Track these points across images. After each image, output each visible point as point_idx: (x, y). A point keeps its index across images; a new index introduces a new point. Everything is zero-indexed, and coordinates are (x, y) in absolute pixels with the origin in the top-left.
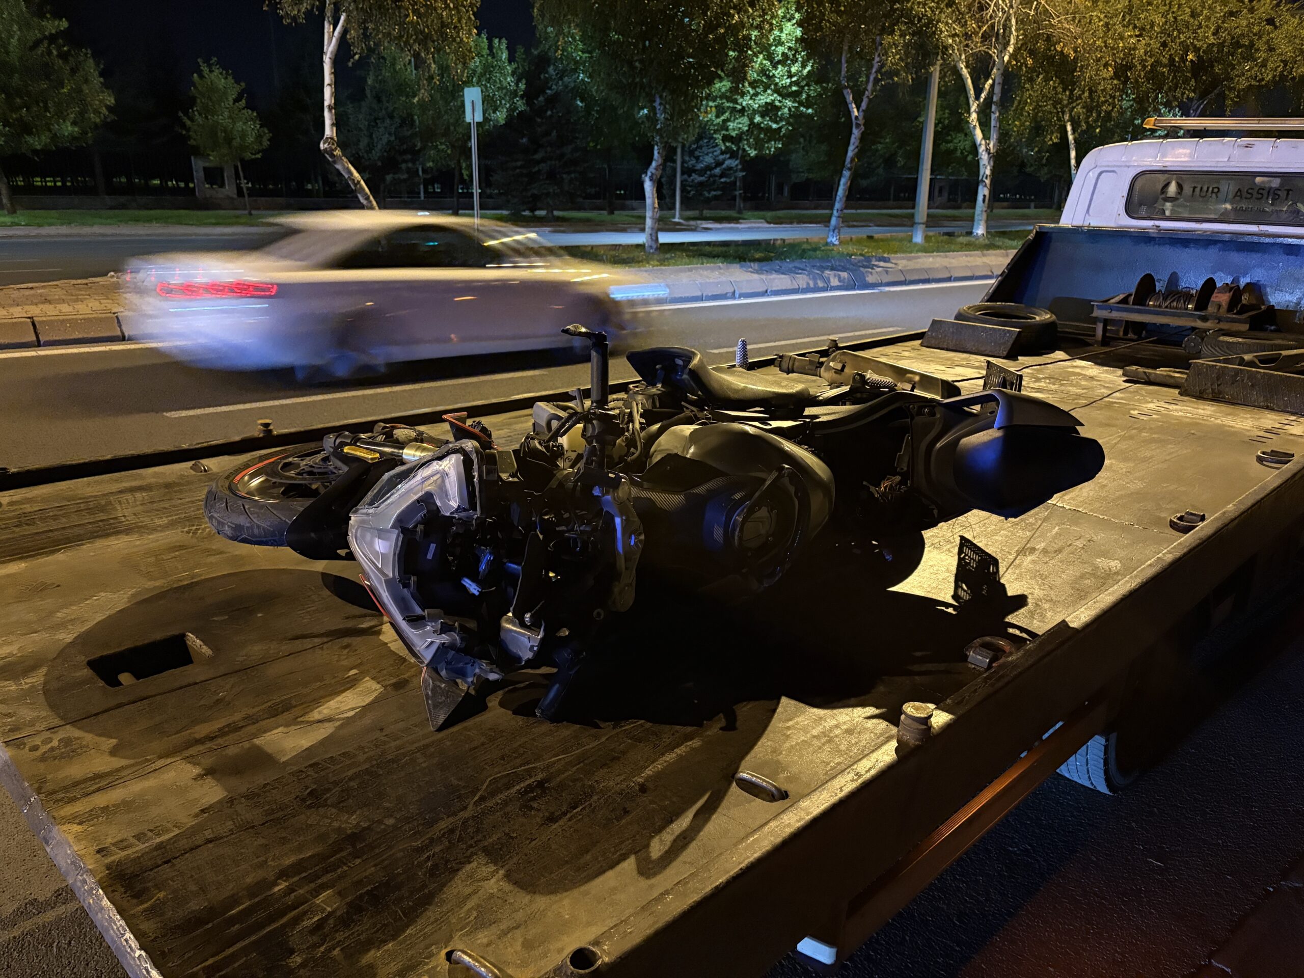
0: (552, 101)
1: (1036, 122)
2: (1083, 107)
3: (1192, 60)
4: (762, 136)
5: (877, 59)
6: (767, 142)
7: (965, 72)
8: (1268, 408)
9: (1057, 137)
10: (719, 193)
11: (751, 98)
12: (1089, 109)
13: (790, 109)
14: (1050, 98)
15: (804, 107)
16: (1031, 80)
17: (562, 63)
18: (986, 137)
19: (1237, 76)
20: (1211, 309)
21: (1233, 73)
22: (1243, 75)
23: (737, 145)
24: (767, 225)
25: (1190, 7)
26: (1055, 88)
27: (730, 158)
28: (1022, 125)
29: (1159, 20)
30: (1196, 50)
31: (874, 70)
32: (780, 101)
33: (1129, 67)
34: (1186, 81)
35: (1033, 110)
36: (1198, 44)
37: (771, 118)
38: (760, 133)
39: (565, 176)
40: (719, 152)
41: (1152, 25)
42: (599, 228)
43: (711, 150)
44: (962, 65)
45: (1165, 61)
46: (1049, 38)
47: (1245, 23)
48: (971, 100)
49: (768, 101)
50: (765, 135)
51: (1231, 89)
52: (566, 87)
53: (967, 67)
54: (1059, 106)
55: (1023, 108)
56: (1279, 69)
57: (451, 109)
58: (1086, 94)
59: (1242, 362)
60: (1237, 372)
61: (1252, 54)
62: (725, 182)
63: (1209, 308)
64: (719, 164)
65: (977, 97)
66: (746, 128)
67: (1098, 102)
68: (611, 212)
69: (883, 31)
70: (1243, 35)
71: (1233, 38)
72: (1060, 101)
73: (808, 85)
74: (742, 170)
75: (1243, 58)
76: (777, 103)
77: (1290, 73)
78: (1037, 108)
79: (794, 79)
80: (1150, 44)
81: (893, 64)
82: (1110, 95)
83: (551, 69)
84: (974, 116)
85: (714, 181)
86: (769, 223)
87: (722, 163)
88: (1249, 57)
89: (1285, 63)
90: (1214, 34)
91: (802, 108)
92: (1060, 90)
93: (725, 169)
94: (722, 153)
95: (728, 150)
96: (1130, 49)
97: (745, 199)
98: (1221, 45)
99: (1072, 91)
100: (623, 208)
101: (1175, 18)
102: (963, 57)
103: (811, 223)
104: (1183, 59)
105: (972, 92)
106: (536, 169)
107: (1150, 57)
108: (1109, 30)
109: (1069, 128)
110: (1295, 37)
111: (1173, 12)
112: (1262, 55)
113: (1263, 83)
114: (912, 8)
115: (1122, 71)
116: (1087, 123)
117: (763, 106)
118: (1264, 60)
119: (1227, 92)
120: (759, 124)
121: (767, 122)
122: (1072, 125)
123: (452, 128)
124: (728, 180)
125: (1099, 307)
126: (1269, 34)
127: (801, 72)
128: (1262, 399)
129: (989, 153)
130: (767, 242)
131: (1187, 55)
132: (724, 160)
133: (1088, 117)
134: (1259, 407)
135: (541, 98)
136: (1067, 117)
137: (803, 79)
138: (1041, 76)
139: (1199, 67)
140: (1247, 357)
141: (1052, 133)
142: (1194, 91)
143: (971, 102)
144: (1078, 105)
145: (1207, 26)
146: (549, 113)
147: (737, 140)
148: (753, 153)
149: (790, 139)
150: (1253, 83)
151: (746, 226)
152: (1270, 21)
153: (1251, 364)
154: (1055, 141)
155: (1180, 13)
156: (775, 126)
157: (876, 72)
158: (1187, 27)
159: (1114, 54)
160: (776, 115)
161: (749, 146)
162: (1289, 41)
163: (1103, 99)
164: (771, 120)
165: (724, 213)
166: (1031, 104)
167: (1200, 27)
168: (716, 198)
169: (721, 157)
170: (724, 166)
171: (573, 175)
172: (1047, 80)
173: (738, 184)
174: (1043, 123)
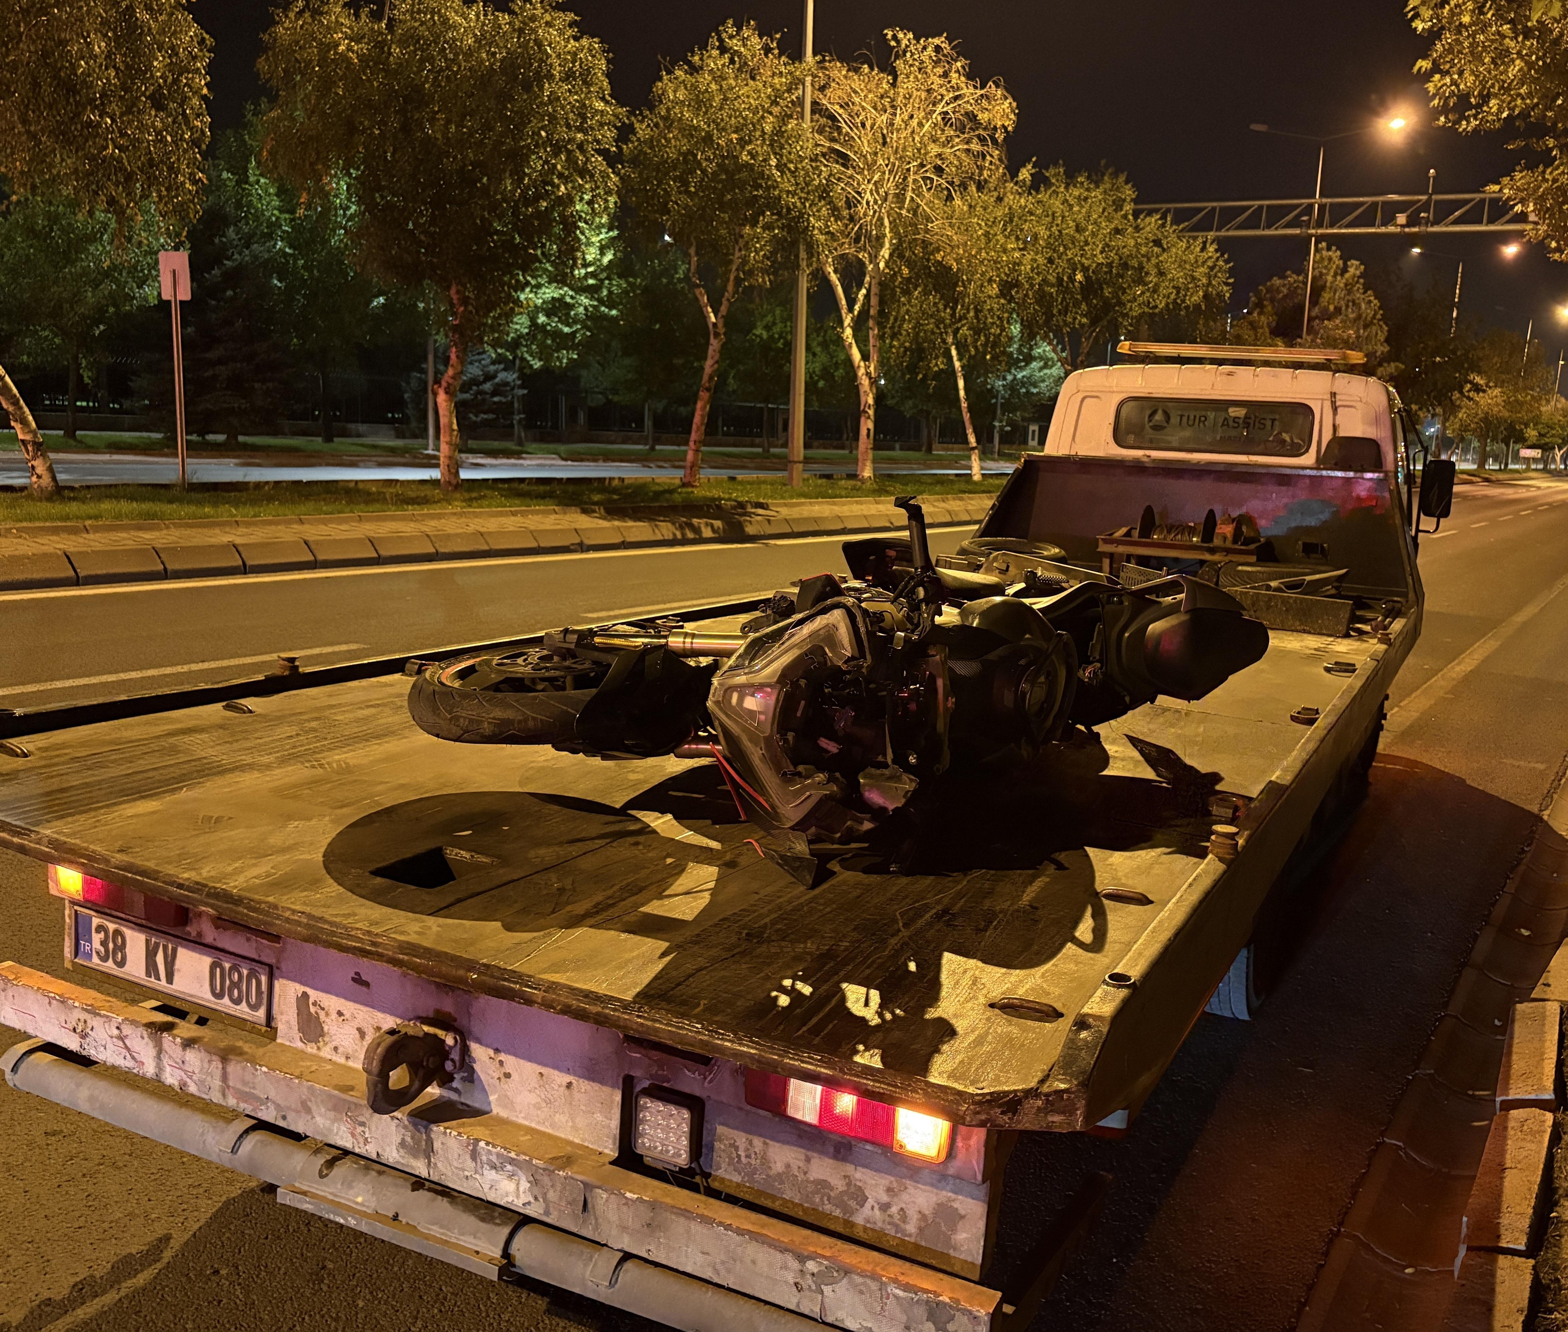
0: (233, 277)
1: (918, 343)
2: (969, 329)
3: (1080, 282)
4: (549, 342)
5: (737, 254)
6: (557, 351)
7: (834, 278)
8: (1305, 631)
9: (942, 363)
10: (491, 416)
11: (531, 291)
12: (977, 331)
13: (586, 309)
14: (932, 316)
15: (606, 307)
16: (907, 292)
17: (247, 224)
18: (865, 357)
19: (1129, 301)
20: (1217, 542)
21: (1125, 298)
22: (1135, 300)
23: (513, 352)
24: (564, 463)
25: (1074, 221)
26: (935, 303)
27: (505, 370)
28: (902, 345)
29: (1043, 232)
30: (1085, 269)
31: (734, 267)
32: (572, 297)
33: (1017, 284)
34: (1077, 304)
35: (914, 328)
36: (1086, 263)
37: (559, 318)
38: (546, 338)
39: (257, 385)
40: (489, 360)
41: (1035, 237)
42: (313, 460)
43: (477, 357)
44: (830, 269)
45: (1052, 279)
46: (925, 244)
47: (1132, 242)
48: (844, 311)
49: (556, 295)
50: (553, 340)
51: (1125, 316)
52: (255, 257)
53: (835, 271)
54: (942, 326)
55: (900, 327)
56: (1173, 296)
57: (64, 278)
58: (972, 314)
59: (1269, 588)
60: (1270, 598)
61: (1141, 277)
62: (500, 402)
63: (1215, 540)
64: (489, 377)
65: (851, 309)
66: (526, 330)
67: (984, 323)
68: (329, 439)
69: (745, 221)
70: (1130, 255)
71: (1121, 259)
72: (942, 321)
73: (608, 278)
74: (521, 387)
75: (1134, 281)
76: (568, 300)
77: (1183, 301)
78: (918, 325)
79: (591, 269)
80: (1036, 260)
81: (757, 262)
82: (998, 317)
83: (231, 232)
84: (848, 332)
85: (484, 400)
86: (566, 460)
87: (494, 376)
88: (1140, 281)
89: (1178, 289)
90: (1102, 252)
91: (603, 309)
92: (941, 306)
93: (497, 384)
94: (493, 363)
95: (500, 359)
96: (1015, 264)
97: (529, 425)
98: (1110, 265)
99: (954, 309)
100: (345, 434)
101: (1060, 231)
102: (830, 260)
103: (622, 461)
104: (1072, 279)
105: (844, 302)
106: (210, 373)
107: (1038, 274)
108: (990, 241)
109: (954, 352)
110: (1185, 262)
111: (1057, 225)
112: (1152, 279)
113: (1157, 311)
114: (780, 197)
115: (1007, 288)
116: (976, 348)
117: (549, 302)
118: (1156, 284)
119: (1120, 320)
120: (544, 326)
121: (554, 323)
122: (957, 349)
123: (66, 306)
124: (504, 400)
125: (1105, 541)
126: (1158, 257)
127: (599, 260)
128: (1298, 623)
129: (870, 378)
130: (601, 480)
131: (1075, 275)
132: (497, 372)
133: (976, 341)
134: (1297, 631)
135: (216, 271)
136: (950, 340)
137: (602, 271)
138: (919, 289)
139: (1090, 288)
140: (1273, 584)
141: (937, 358)
142: (1085, 316)
143: (844, 315)
144: (963, 325)
145: (1094, 243)
146: (230, 293)
147: (515, 345)
148: (537, 364)
149: (587, 347)
150: (1146, 310)
151: (534, 462)
152: (1157, 243)
153: (1277, 589)
154: (942, 366)
155: (1064, 226)
156: (566, 330)
157: (737, 270)
158: (1073, 243)
159: (998, 269)
160: (568, 315)
161: (531, 355)
162: (1180, 266)
163: (990, 320)
164: (560, 321)
165: (496, 445)
166: (910, 321)
167: (1087, 243)
168: (485, 423)
169: (492, 368)
170: (497, 380)
171: (270, 385)
172: (926, 293)
173: (516, 405)
174: (926, 345)
